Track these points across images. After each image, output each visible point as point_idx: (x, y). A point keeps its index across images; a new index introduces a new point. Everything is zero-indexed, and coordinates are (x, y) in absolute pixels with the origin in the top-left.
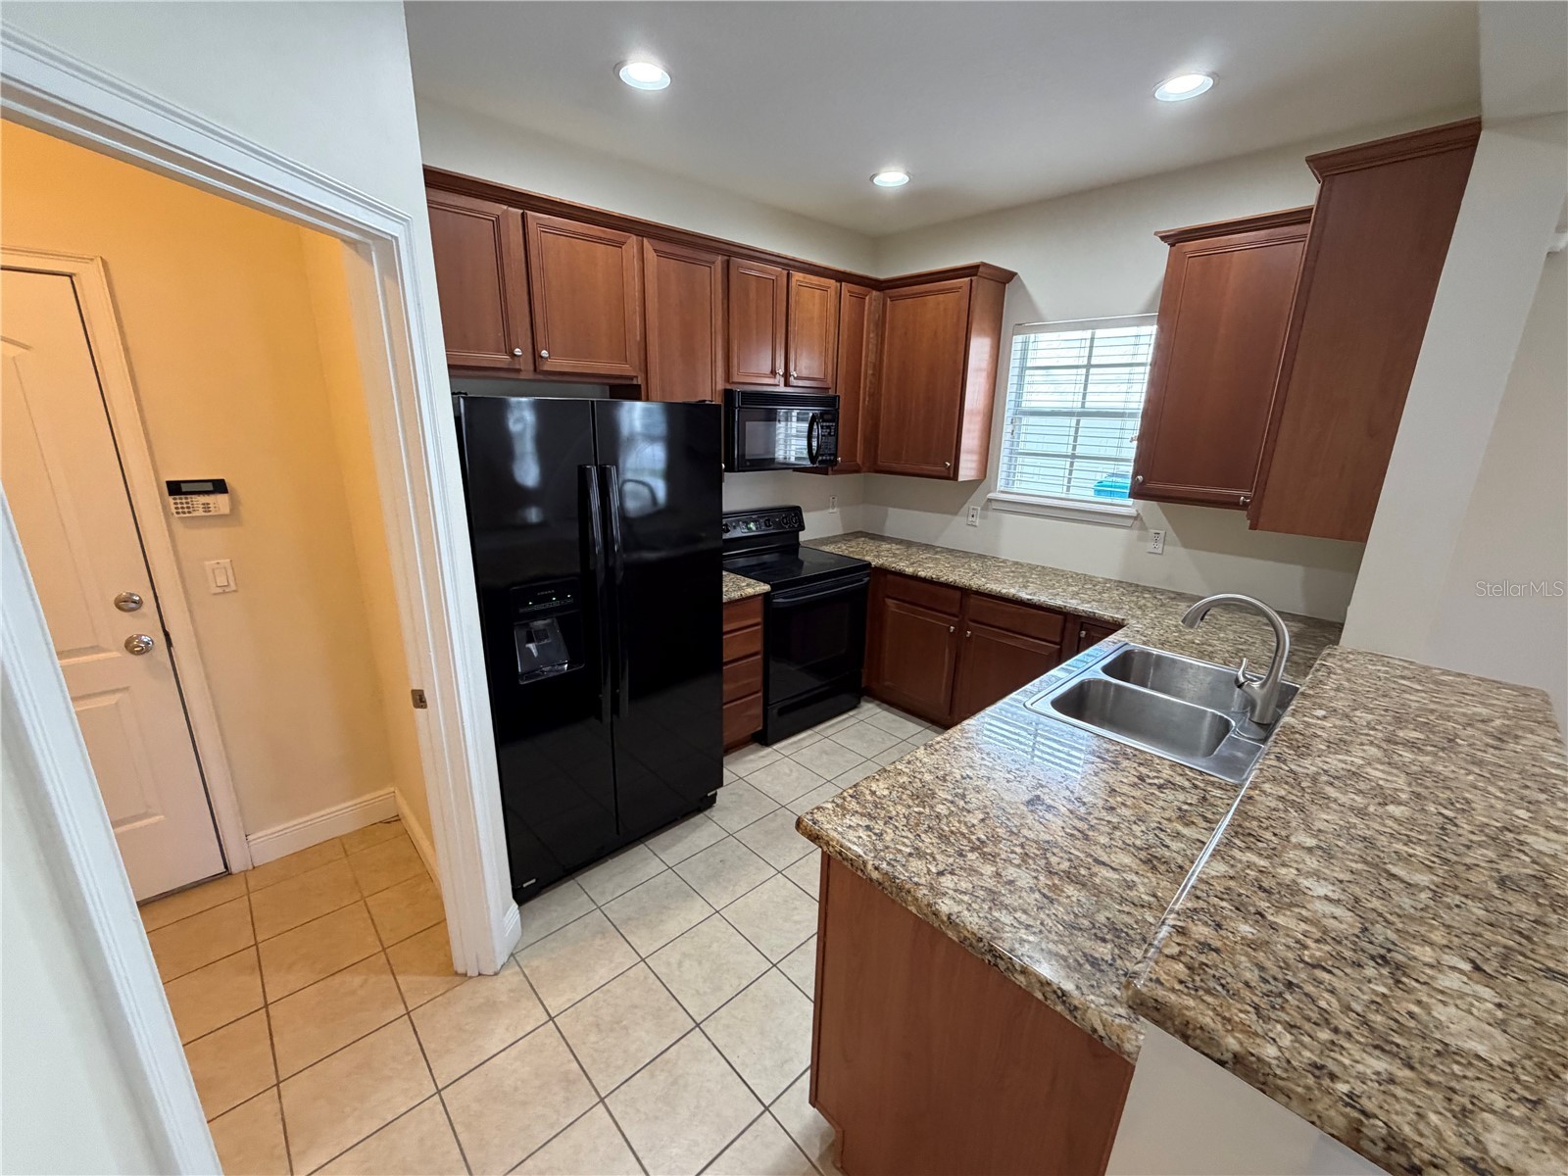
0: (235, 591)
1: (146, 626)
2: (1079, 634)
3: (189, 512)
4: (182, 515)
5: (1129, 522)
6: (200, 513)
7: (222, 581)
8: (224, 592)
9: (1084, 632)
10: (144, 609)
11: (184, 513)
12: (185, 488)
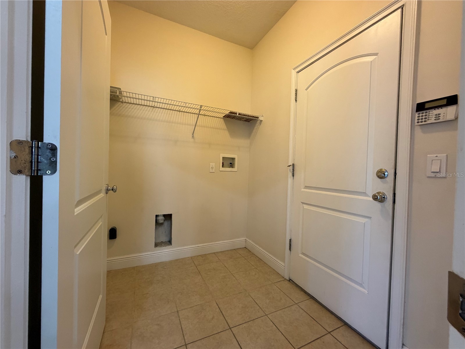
0: (445, 178)
1: (385, 188)
3: (425, 121)
4: (420, 124)
6: (432, 120)
7: (436, 168)
8: (435, 177)
10: (387, 179)
11: (422, 122)
12: (427, 106)
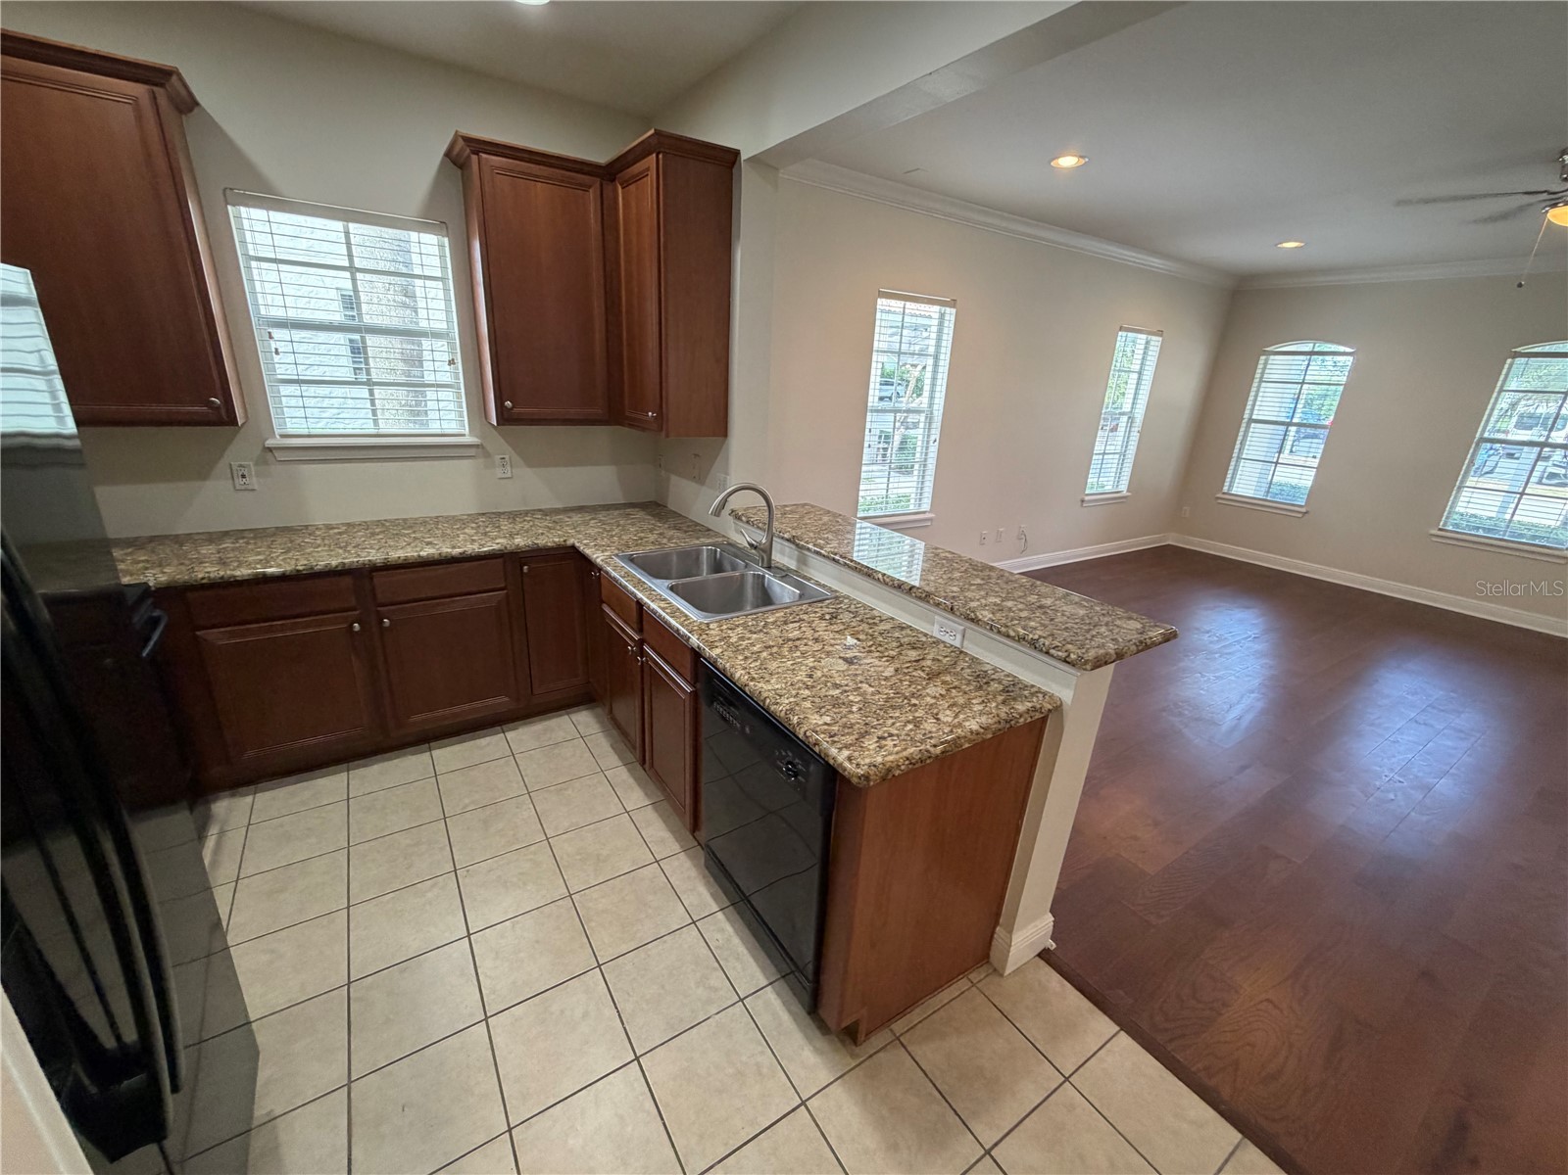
2: (522, 569)
5: (472, 452)
9: (526, 567)
